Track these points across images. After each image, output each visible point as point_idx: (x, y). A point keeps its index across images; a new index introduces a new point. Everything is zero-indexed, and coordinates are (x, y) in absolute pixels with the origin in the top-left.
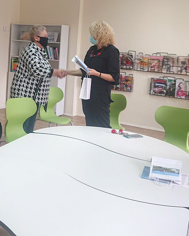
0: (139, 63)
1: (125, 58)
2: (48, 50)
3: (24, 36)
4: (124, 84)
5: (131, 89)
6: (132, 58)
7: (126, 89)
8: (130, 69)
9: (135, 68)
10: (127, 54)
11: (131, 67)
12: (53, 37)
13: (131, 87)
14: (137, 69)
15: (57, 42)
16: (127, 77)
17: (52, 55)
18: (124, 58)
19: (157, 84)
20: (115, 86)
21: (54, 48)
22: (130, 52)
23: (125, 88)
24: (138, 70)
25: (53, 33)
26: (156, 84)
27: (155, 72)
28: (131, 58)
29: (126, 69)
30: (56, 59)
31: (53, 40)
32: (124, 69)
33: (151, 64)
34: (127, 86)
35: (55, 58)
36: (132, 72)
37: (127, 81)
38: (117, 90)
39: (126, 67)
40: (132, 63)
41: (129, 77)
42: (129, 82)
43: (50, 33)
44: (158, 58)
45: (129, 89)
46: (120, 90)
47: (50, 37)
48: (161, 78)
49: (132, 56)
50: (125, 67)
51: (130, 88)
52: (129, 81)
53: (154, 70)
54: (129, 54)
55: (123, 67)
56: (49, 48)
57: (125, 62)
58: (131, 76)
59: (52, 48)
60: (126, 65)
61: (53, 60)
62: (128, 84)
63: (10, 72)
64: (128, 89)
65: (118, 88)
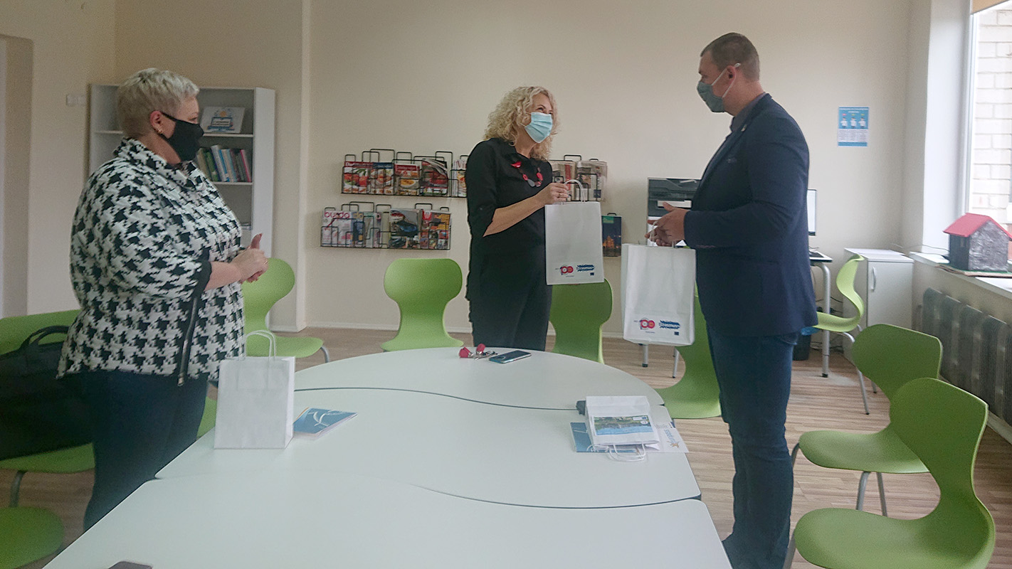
0: (462, 179)
1: (430, 168)
2: (218, 158)
4: (430, 232)
5: (446, 243)
6: (446, 167)
7: (434, 244)
8: (442, 195)
9: (455, 191)
10: (433, 160)
11: (445, 191)
12: (229, 120)
13: (446, 237)
14: (458, 193)
15: (240, 134)
16: (436, 214)
17: (230, 171)
18: (425, 171)
20: (408, 239)
21: (236, 151)
22: (439, 155)
23: (432, 241)
24: (460, 195)
25: (227, 109)
28: (445, 169)
29: (434, 195)
30: (244, 181)
31: (228, 128)
32: (428, 196)
34: (436, 236)
35: (239, 177)
36: (448, 202)
37: (437, 223)
38: (413, 248)
39: (433, 190)
40: (446, 181)
41: (440, 214)
42: (442, 227)
43: (220, 109)
45: (443, 243)
46: (421, 249)
47: (219, 120)
49: (445, 163)
50: (430, 190)
51: (443, 241)
52: (440, 223)
54: (438, 159)
55: (425, 192)
56: (220, 152)
57: (428, 179)
58: (444, 211)
59: (228, 150)
60: (432, 186)
61: (233, 182)
62: (438, 232)
64: (439, 243)
65: (415, 243)
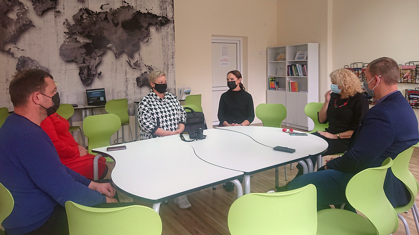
2: (298, 68)
3: (279, 57)
12: (303, 55)
15: (305, 60)
17: (301, 72)
19: (412, 96)
21: (303, 66)
25: (303, 51)
26: (410, 96)
27: (408, 83)
30: (305, 76)
31: (303, 58)
33: (404, 75)
35: (304, 74)
43: (301, 52)
44: (410, 67)
48: (416, 89)
53: (407, 80)
56: (298, 66)
59: (301, 65)
61: (302, 76)
63: (268, 90)
